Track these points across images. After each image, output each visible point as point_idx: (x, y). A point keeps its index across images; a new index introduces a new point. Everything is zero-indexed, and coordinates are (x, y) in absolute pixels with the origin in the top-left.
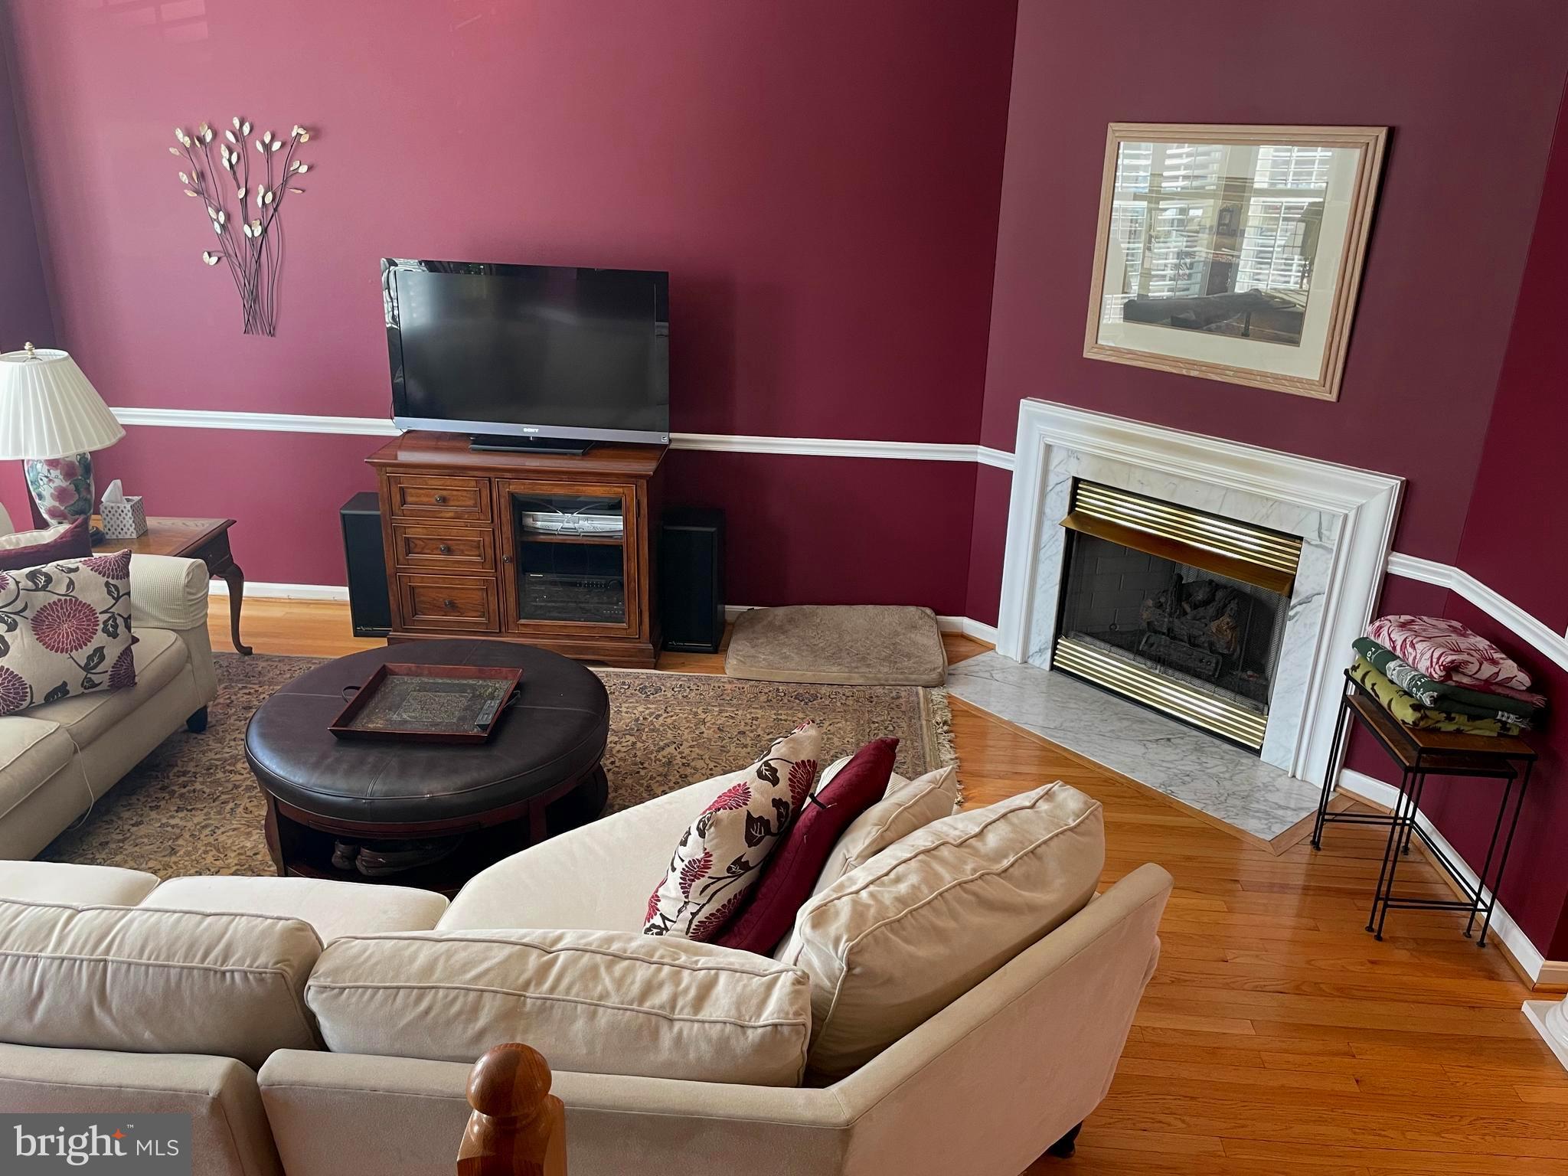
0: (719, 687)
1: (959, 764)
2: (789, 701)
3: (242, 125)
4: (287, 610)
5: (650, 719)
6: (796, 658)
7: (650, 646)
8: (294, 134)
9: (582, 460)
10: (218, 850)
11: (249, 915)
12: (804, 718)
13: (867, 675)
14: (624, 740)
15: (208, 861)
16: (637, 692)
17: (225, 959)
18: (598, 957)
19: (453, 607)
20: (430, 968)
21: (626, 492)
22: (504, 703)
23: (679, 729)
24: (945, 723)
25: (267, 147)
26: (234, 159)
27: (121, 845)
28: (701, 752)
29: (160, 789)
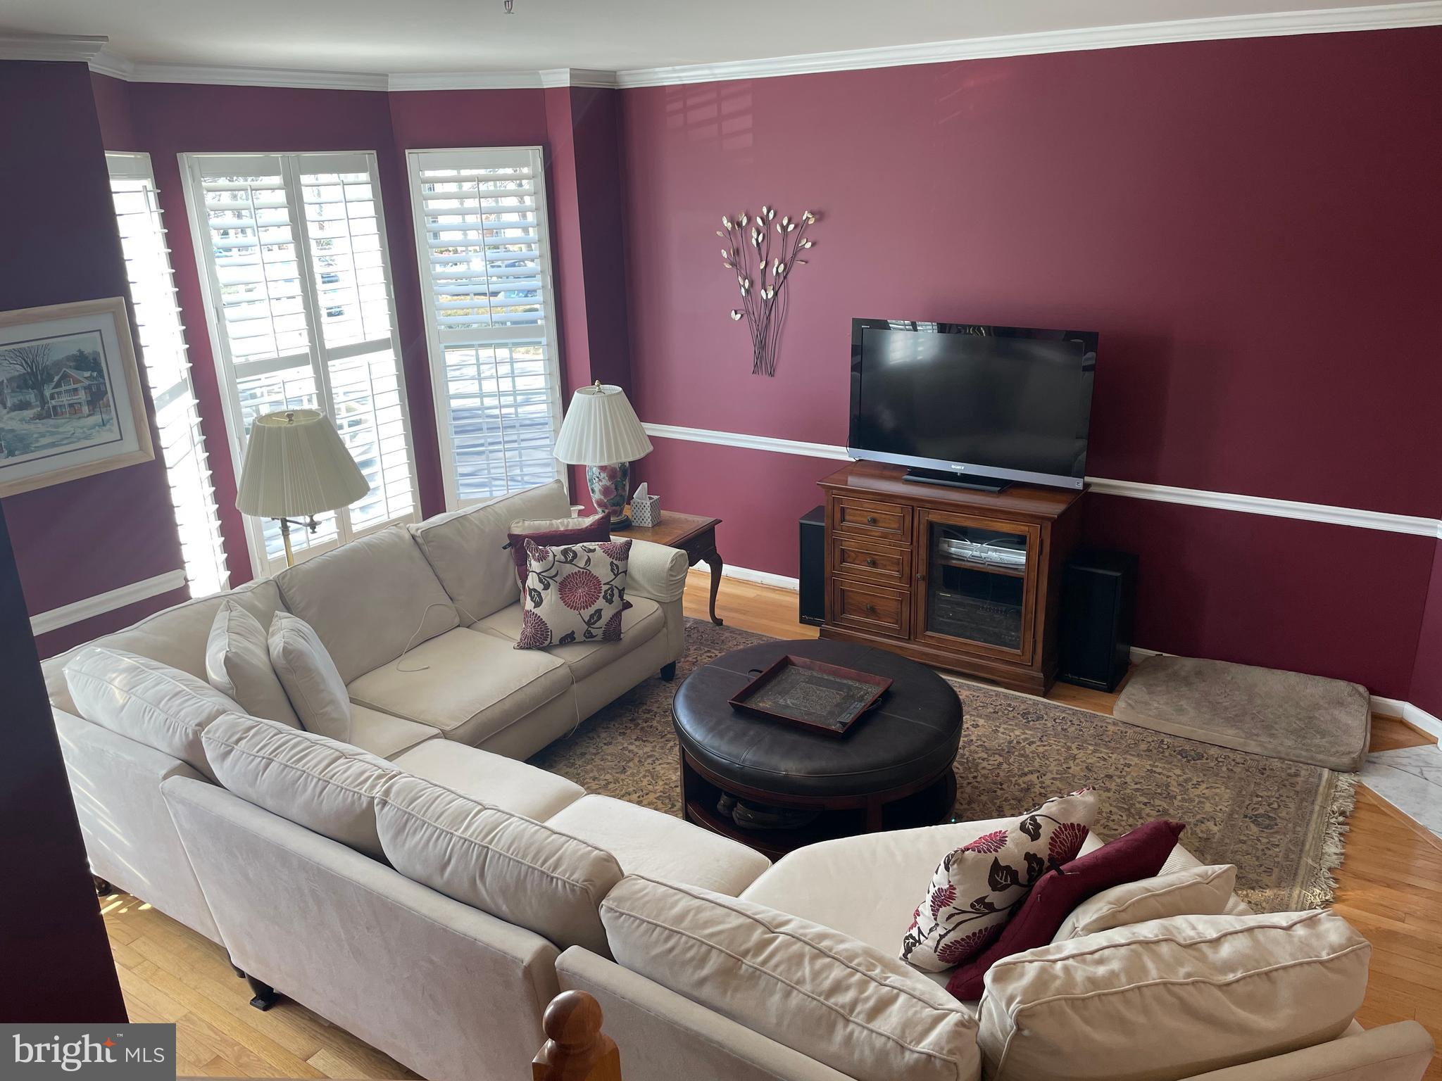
0: (1101, 727)
1: (1342, 860)
2: (1171, 755)
3: (768, 212)
4: (759, 593)
5: (1023, 744)
6: (1192, 712)
7: (1041, 675)
8: (804, 218)
9: (998, 497)
10: (653, 777)
11: (579, 840)
12: (1180, 776)
13: (1266, 745)
14: (992, 758)
15: (644, 784)
16: (1019, 716)
17: (555, 868)
18: (807, 948)
19: (872, 611)
20: (681, 918)
21: (1030, 531)
22: (867, 706)
23: (1047, 759)
24: (1342, 813)
25: (784, 228)
26: (760, 239)
27: (593, 757)
28: (1060, 786)
29: (630, 720)
